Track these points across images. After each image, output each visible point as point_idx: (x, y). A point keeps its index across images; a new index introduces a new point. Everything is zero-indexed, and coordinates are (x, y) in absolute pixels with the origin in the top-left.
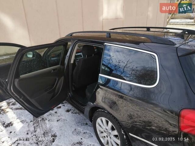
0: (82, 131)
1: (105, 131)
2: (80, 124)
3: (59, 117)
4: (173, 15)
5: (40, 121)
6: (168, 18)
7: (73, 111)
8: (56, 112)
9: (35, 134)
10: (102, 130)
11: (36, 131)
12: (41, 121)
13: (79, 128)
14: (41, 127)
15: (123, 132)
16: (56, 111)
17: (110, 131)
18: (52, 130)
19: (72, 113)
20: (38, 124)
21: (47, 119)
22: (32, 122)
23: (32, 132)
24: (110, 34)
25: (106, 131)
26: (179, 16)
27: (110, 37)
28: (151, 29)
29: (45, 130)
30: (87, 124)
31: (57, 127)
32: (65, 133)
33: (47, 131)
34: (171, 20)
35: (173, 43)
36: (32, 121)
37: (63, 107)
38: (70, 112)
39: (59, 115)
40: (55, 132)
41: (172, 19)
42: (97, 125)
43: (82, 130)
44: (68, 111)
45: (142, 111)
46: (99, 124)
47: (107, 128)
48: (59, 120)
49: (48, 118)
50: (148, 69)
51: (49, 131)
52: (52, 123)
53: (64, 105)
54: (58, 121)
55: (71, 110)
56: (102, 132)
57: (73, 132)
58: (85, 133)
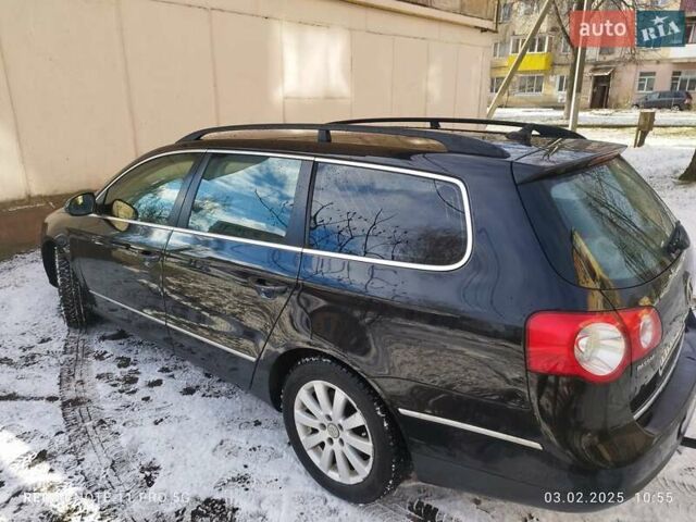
0: (243, 445)
1: (323, 426)
2: (237, 424)
3: (162, 412)
4: (502, 93)
5: (90, 430)
6: (490, 103)
7: (208, 391)
8: (146, 399)
9: (79, 468)
10: (314, 424)
11: (83, 460)
12: (94, 428)
13: (233, 438)
14: (99, 448)
15: (379, 413)
16: (145, 396)
17: (341, 421)
18: (140, 451)
19: (204, 395)
20: (84, 440)
21: (118, 421)
22: (60, 435)
23: (67, 465)
24: (328, 132)
25: (326, 422)
26: (521, 98)
27: (329, 141)
28: (442, 125)
29: (116, 455)
30: (258, 423)
31: (156, 442)
32: (188, 455)
33: (124, 457)
34: (499, 110)
35: (503, 152)
36: (62, 432)
37: (171, 380)
38: (197, 395)
39: (159, 406)
40: (153, 455)
41: (501, 107)
42: (298, 413)
43: (244, 441)
44: (189, 391)
45: (425, 359)
46: (303, 406)
47: (331, 414)
48: (162, 420)
49: (121, 418)
50: (440, 234)
51: (131, 455)
52: (137, 430)
53: (172, 376)
54: (156, 423)
55: (198, 387)
56: (315, 431)
57: (215, 450)
58: (254, 449)
